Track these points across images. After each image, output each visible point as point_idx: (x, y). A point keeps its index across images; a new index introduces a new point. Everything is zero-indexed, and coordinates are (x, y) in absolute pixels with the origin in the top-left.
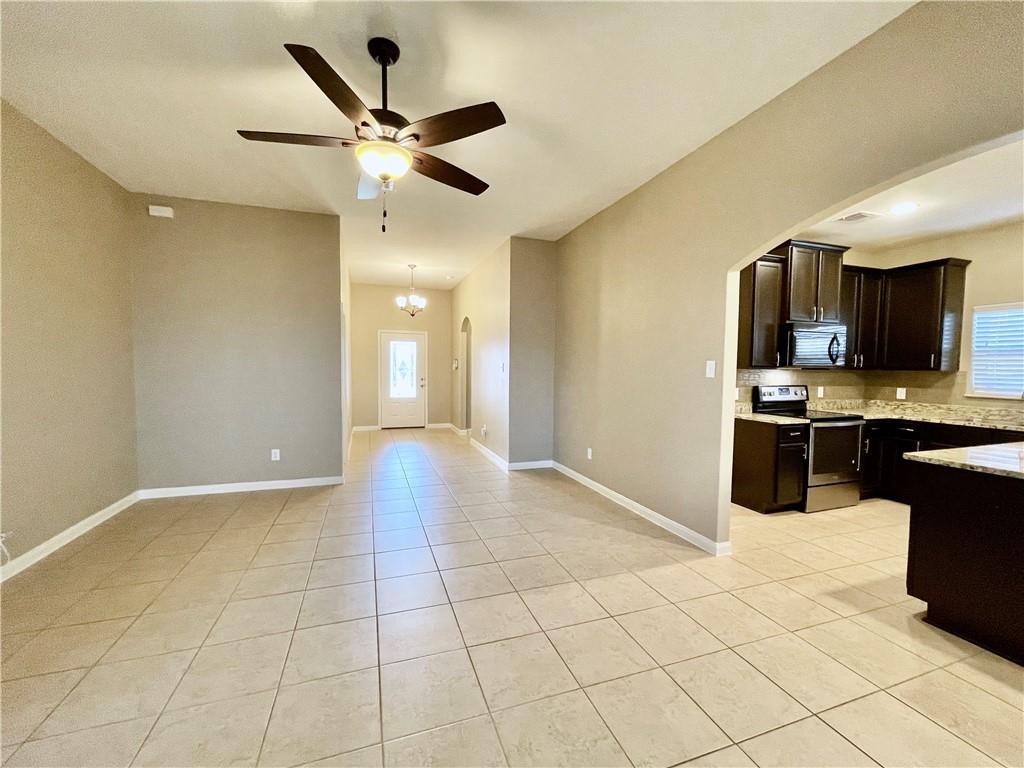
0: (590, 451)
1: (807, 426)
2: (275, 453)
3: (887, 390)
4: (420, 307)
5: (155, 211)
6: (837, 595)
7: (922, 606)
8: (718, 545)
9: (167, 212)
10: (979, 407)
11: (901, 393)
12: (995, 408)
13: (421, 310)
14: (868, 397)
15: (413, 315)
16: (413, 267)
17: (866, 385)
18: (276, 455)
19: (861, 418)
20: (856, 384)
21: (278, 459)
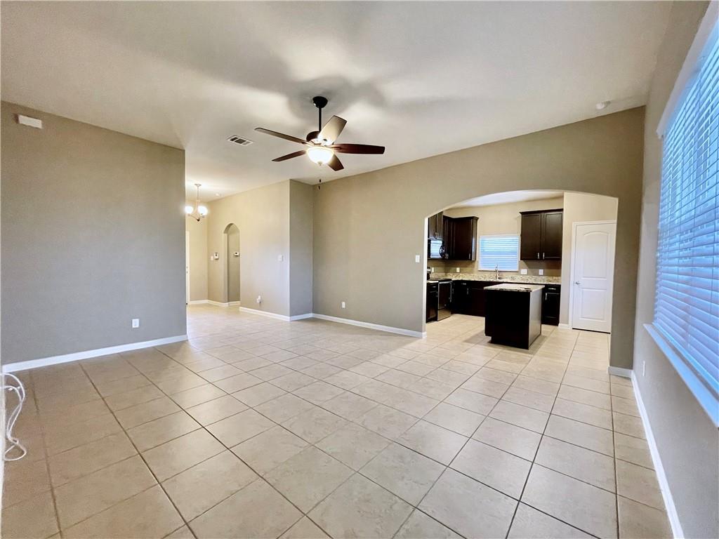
0: (344, 304)
1: (437, 283)
2: (135, 322)
3: (453, 269)
4: (204, 214)
5: (23, 120)
6: (466, 341)
7: (490, 338)
8: (423, 333)
9: (37, 123)
10: (483, 274)
11: (458, 270)
12: (487, 274)
13: (203, 217)
14: (446, 272)
15: (198, 220)
16: (198, 185)
17: (446, 266)
18: (136, 323)
19: (450, 280)
20: (442, 266)
21: (137, 326)
